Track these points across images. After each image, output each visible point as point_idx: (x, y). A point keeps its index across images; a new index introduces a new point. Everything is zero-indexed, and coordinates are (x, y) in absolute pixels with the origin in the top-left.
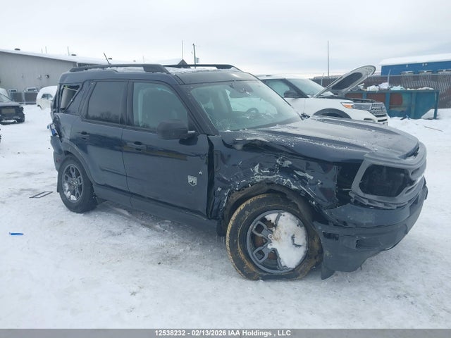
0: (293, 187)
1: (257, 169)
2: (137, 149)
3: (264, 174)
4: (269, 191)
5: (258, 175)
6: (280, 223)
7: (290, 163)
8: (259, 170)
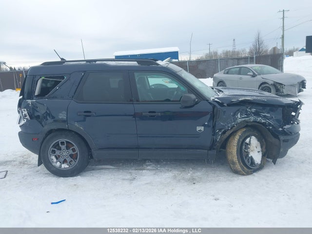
0: (263, 121)
1: (239, 116)
2: (152, 116)
3: (243, 118)
4: (246, 126)
5: (240, 118)
6: (251, 142)
7: (255, 110)
8: (241, 116)
